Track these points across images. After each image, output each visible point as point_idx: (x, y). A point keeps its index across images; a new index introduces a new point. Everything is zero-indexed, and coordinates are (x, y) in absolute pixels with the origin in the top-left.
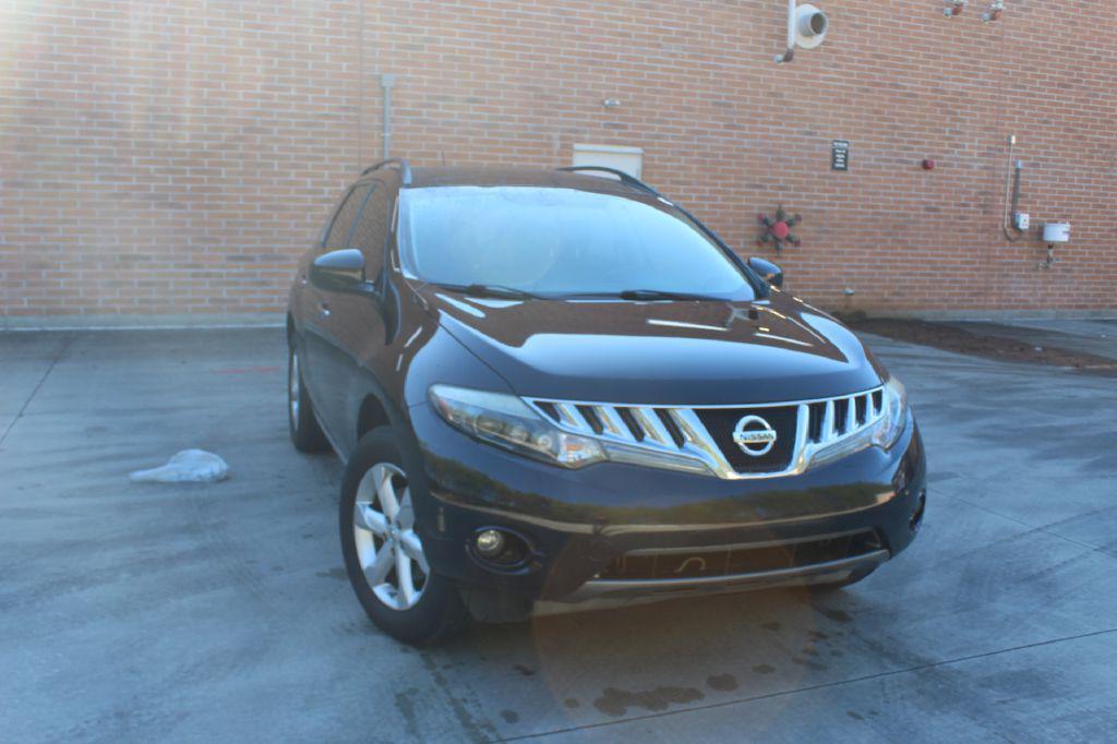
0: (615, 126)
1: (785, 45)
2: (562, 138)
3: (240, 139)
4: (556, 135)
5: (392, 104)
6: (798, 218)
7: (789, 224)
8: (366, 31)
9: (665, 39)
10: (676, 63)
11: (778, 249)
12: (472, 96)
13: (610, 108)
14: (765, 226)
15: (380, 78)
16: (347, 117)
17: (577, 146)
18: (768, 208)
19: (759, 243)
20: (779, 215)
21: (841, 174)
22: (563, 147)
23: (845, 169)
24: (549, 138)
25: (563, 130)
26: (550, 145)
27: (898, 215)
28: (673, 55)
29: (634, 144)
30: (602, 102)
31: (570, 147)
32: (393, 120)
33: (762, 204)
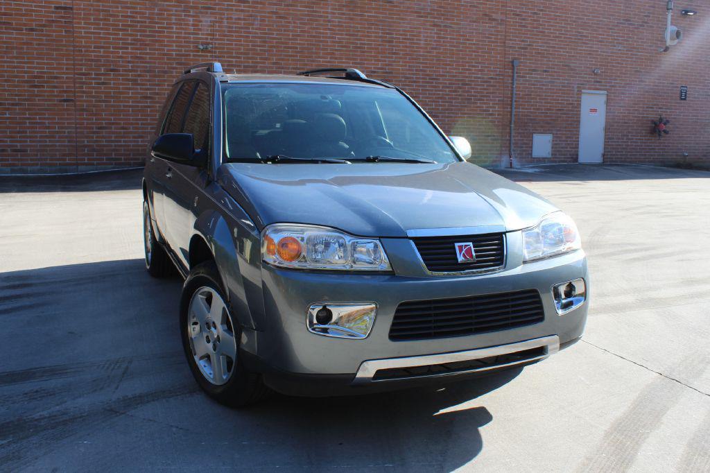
0: (597, 82)
1: (665, 44)
2: (578, 87)
3: (460, 88)
4: (576, 86)
5: (517, 73)
6: (668, 121)
7: (665, 124)
8: (507, 42)
9: (617, 43)
10: (621, 53)
11: (660, 135)
12: (545, 69)
13: (595, 74)
14: (653, 125)
15: (512, 62)
16: (500, 79)
17: (583, 91)
18: (657, 118)
19: (651, 133)
20: (661, 120)
21: (683, 101)
22: (578, 91)
23: (685, 99)
24: (573, 87)
25: (578, 84)
26: (573, 90)
27: (706, 120)
28: (620, 50)
29: (604, 90)
30: (594, 72)
31: (581, 91)
32: (516, 80)
33: (653, 116)
